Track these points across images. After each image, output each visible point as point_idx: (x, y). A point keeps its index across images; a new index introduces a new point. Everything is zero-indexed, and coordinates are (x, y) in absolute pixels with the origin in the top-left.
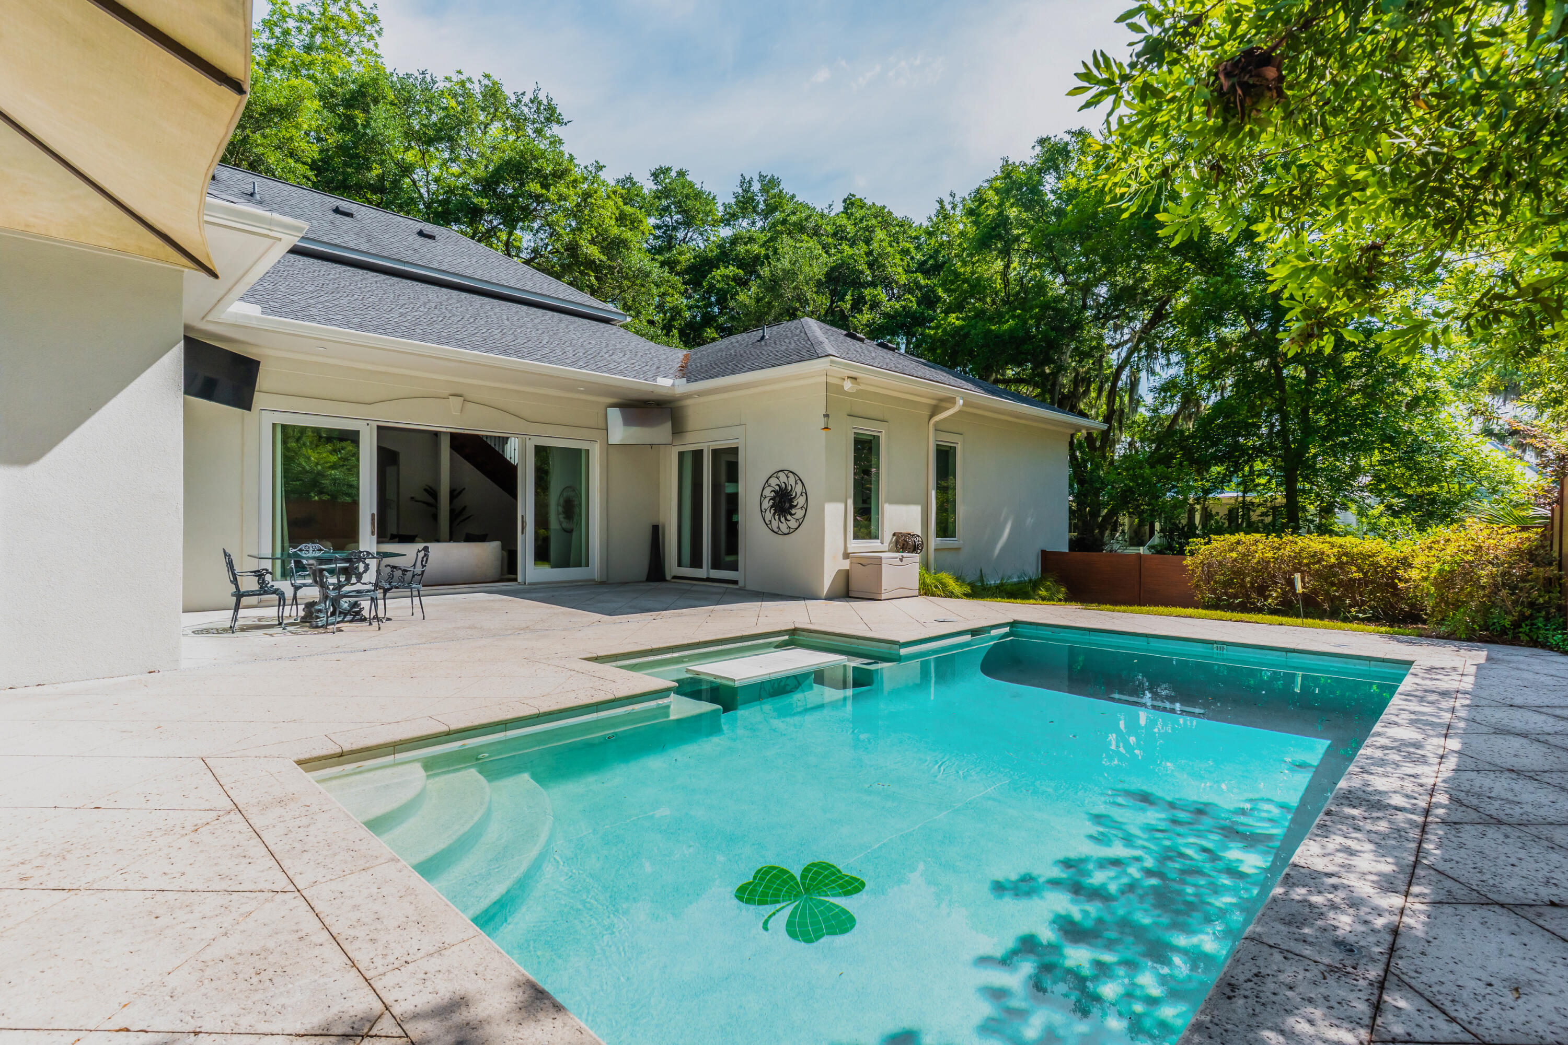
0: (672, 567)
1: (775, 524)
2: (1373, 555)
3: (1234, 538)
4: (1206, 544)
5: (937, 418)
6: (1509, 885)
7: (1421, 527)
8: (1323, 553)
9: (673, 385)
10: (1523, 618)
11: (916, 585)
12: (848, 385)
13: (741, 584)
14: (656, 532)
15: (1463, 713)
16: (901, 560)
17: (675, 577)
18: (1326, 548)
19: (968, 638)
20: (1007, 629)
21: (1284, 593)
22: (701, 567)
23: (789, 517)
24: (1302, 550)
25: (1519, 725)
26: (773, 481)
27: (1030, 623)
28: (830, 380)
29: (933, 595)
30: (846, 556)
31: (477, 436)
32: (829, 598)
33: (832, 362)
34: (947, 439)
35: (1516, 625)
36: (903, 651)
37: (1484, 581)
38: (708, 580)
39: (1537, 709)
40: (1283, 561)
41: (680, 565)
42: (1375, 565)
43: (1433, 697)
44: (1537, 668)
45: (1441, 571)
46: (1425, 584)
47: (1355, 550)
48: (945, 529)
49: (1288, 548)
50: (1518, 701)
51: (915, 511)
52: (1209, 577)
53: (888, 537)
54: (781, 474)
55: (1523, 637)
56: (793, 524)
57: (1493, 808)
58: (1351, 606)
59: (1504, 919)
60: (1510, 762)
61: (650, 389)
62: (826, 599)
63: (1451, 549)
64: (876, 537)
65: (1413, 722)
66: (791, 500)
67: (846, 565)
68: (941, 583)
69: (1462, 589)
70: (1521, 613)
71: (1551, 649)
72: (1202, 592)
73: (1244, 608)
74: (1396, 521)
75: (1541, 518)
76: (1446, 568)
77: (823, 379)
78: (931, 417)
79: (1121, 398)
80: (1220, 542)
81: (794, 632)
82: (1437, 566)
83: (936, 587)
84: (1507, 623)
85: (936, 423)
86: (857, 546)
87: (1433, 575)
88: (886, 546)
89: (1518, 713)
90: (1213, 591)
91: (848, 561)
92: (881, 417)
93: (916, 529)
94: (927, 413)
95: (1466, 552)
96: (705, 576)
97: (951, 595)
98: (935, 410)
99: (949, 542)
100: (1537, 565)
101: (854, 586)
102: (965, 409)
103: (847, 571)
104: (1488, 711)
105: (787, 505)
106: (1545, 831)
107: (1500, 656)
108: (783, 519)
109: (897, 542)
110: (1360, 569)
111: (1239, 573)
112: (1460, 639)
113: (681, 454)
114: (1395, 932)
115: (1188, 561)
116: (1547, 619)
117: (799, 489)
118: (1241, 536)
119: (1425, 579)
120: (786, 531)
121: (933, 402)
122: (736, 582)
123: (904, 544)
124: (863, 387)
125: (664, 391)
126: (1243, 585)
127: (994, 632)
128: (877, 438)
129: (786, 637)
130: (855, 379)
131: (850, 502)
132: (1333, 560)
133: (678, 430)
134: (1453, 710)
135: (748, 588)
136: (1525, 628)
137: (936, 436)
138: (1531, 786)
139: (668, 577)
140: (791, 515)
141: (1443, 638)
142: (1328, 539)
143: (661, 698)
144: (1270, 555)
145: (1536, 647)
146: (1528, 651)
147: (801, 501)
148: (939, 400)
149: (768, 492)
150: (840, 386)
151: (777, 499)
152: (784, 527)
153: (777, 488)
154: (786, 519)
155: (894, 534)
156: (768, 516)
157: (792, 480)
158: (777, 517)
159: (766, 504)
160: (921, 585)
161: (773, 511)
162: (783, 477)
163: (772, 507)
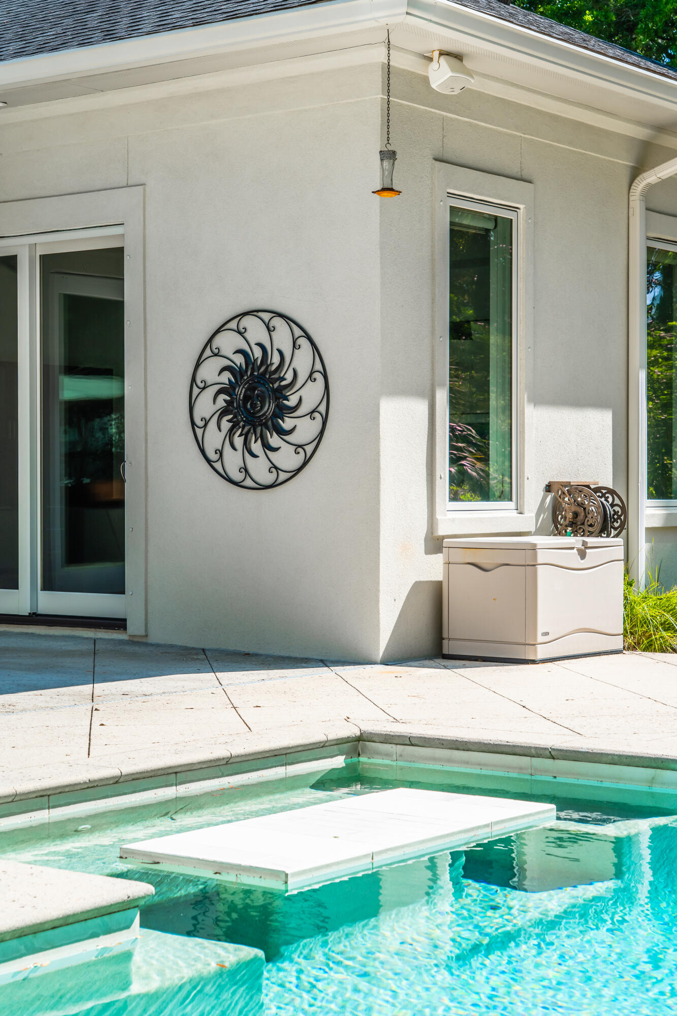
1: (233, 461)
5: (651, 177)
11: (615, 622)
12: (440, 76)
13: (135, 627)
16: (582, 554)
22: (15, 586)
23: (274, 439)
26: (228, 343)
28: (400, 61)
29: (663, 648)
30: (435, 544)
32: (395, 658)
38: (35, 619)
48: (669, 477)
51: (600, 426)
53: (532, 493)
56: (287, 457)
62: (386, 663)
64: (505, 496)
66: (280, 394)
67: (432, 567)
77: (379, 55)
78: (636, 172)
83: (667, 626)
85: (650, 190)
86: (459, 518)
88: (528, 520)
91: (438, 560)
92: (515, 170)
93: (603, 473)
94: (625, 162)
98: (644, 154)
101: (456, 625)
103: (440, 584)
105: (269, 408)
108: (257, 447)
109: (556, 508)
117: (303, 361)
120: (267, 478)
121: (641, 133)
122: (119, 624)
123: (575, 512)
124: (474, 84)
128: (504, 227)
129: (339, 762)
130: (457, 57)
131: (442, 397)
135: (156, 637)
137: (647, 225)
140: (281, 432)
143: (109, 931)
147: (311, 394)
148: (661, 128)
149: (211, 371)
150: (426, 80)
151: (240, 392)
152: (260, 469)
153: (239, 360)
154: (266, 446)
155: (549, 488)
156: (214, 438)
157: (283, 337)
158: (239, 441)
159: (207, 405)
160: (630, 617)
161: (226, 425)
162: (256, 331)
163: (224, 412)
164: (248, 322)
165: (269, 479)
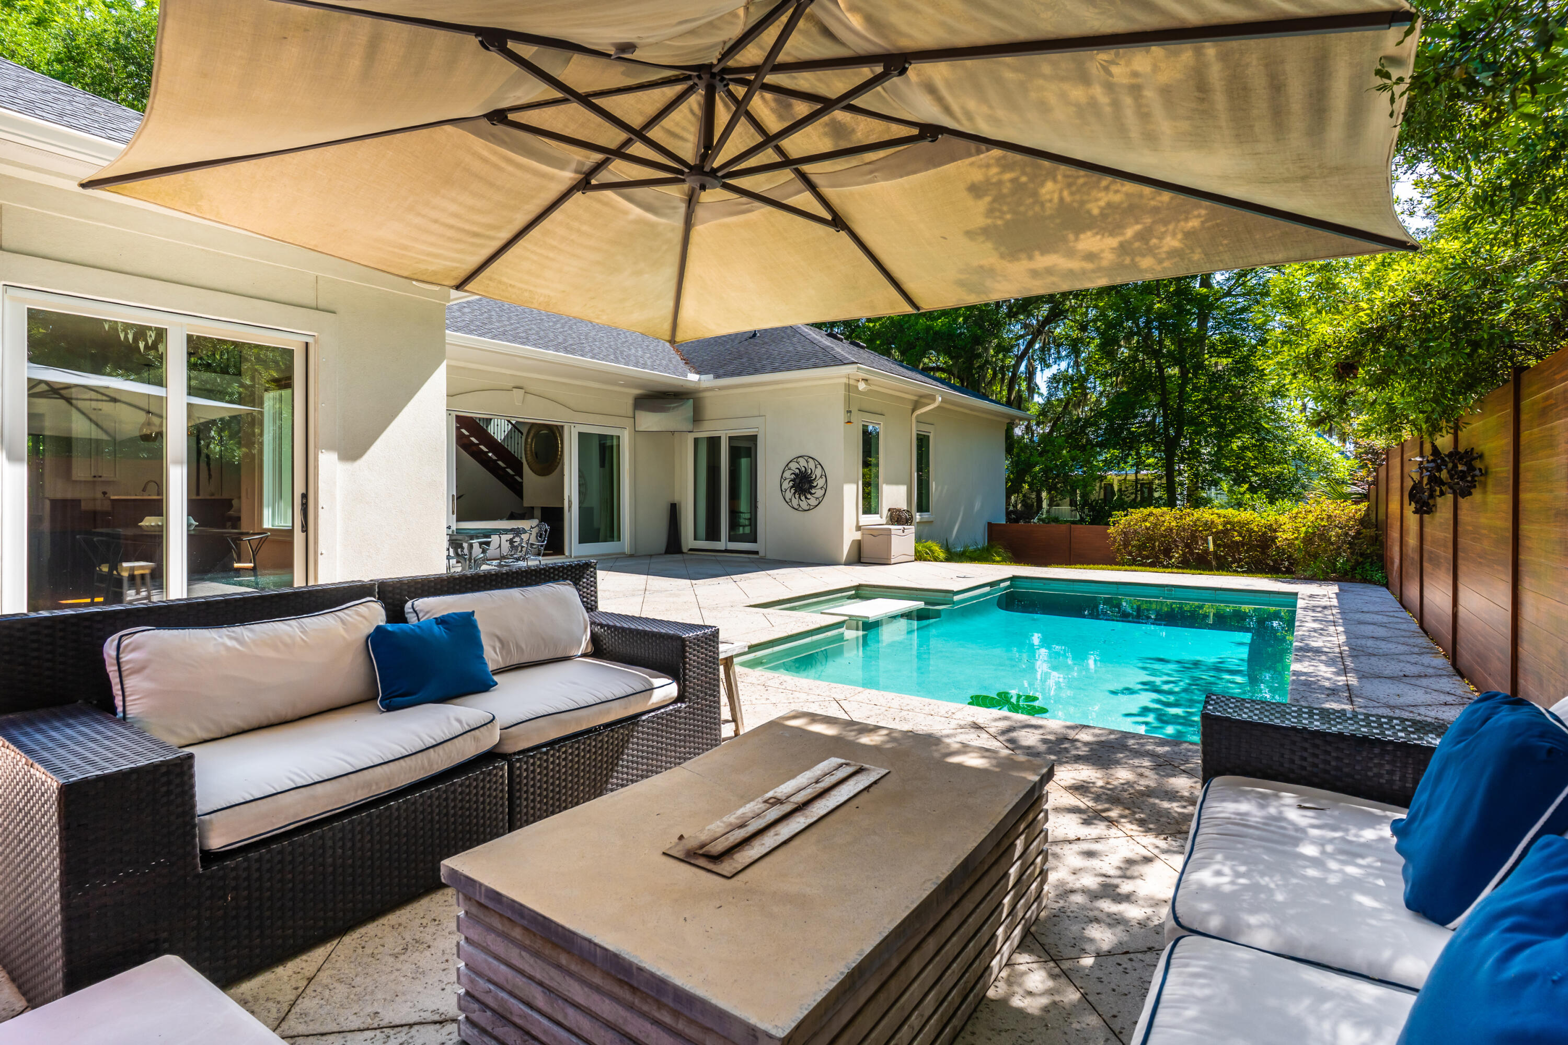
0: (688, 539)
1: (795, 502)
2: (1248, 523)
3: (1146, 511)
4: (1126, 515)
5: (918, 412)
6: (1386, 672)
7: (1272, 502)
8: (1213, 522)
9: (699, 380)
10: (1358, 563)
11: (913, 552)
12: (862, 386)
13: (762, 554)
14: (674, 511)
15: (1339, 616)
16: (902, 531)
17: (691, 550)
18: (1215, 517)
19: (987, 589)
20: (1008, 583)
21: (1184, 554)
22: (719, 540)
23: (809, 496)
24: (1198, 520)
25: (1370, 620)
26: (793, 466)
27: (1027, 578)
28: (852, 382)
29: (925, 560)
30: (859, 528)
31: (471, 418)
32: (847, 564)
33: (859, 368)
34: (925, 428)
35: (1354, 568)
36: (956, 598)
37: (1333, 539)
38: (726, 551)
39: (1377, 613)
40: (1184, 530)
41: (695, 539)
42: (1250, 531)
43: (1319, 609)
44: (1370, 594)
45: (1306, 532)
46: (1296, 542)
47: (1236, 520)
48: (923, 506)
49: (1188, 519)
50: (1365, 609)
51: (902, 490)
52: (1126, 543)
53: (885, 512)
54: (800, 460)
55: (1358, 577)
56: (813, 502)
57: (1370, 650)
58: (1232, 563)
59: (1388, 681)
60: (1371, 634)
61: (681, 383)
62: (845, 564)
63: (1311, 517)
64: (876, 513)
65: (1314, 621)
66: (811, 482)
67: (858, 536)
68: (930, 550)
69: (1319, 545)
70: (1357, 560)
71: (1375, 583)
72: (1121, 554)
73: (1152, 565)
74: (1255, 496)
75: (1355, 494)
76: (1310, 530)
78: (913, 411)
79: (1020, 385)
80: (1137, 514)
81: (858, 587)
82: (1304, 529)
83: (927, 553)
84: (1348, 568)
85: (918, 416)
86: (869, 520)
87: (1302, 535)
88: (884, 521)
89: (1368, 615)
90: (1130, 554)
91: (859, 532)
92: (880, 412)
93: (903, 506)
94: (911, 408)
95: (1322, 519)
96: (723, 548)
97: (936, 559)
98: (916, 405)
99: (926, 516)
100: (1365, 528)
101: (864, 554)
102: (944, 405)
103: (860, 541)
104: (1351, 615)
105: (807, 486)
106: (1395, 657)
107: (1346, 588)
108: (803, 498)
109: (892, 517)
110: (1240, 535)
111: (1151, 539)
112: (1319, 580)
113: (696, 441)
114: (1348, 685)
115: (1111, 530)
116: (1371, 564)
117: (818, 472)
118: (1151, 509)
119: (1296, 538)
121: (915, 398)
122: (757, 553)
123: (897, 517)
124: (872, 387)
125: (692, 385)
126: (1153, 548)
127: (1003, 585)
128: (877, 431)
129: (853, 592)
130: (865, 380)
131: (861, 483)
132: (1220, 527)
133: (697, 418)
134: (1333, 615)
135: (769, 556)
136: (1359, 571)
137: (917, 427)
138: (1384, 643)
139: (685, 550)
140: (811, 494)
141: (1308, 579)
142: (1216, 511)
144: (1174, 524)
145: (1365, 582)
146: (1362, 585)
147: (821, 482)
148: (921, 397)
149: (788, 474)
150: (857, 387)
151: (797, 481)
152: (804, 505)
153: (797, 471)
154: (806, 498)
155: (889, 510)
156: (789, 495)
157: (812, 464)
158: (797, 496)
159: (786, 485)
160: (916, 551)
161: (793, 491)
162: (803, 462)
163: (792, 487)
164: (800, 459)
165: (807, 508)
